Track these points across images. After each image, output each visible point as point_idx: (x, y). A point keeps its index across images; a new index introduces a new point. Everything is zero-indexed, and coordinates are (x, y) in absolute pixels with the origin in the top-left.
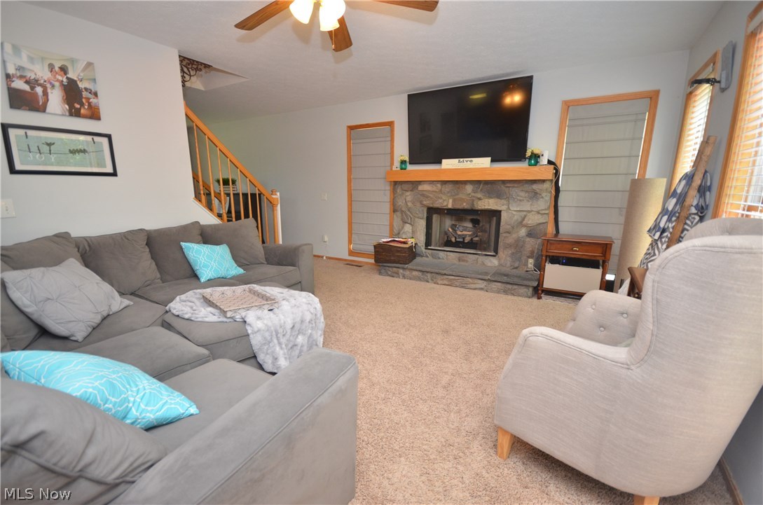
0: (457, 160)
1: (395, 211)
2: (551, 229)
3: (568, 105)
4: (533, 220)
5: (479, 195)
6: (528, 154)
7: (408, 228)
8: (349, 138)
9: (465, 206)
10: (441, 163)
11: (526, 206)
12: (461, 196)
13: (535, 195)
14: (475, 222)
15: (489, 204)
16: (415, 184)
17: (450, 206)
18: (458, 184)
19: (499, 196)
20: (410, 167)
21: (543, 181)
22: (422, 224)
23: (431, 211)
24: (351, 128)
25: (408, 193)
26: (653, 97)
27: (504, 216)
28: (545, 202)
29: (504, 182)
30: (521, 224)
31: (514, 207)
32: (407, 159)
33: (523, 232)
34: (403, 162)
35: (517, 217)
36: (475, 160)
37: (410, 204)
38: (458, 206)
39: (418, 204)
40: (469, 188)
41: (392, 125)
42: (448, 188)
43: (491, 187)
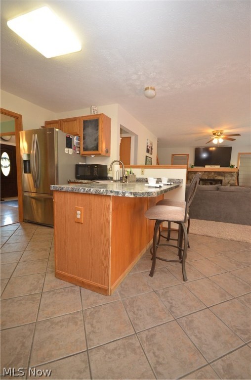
0: (210, 166)
1: (188, 180)
2: (236, 184)
3: (240, 154)
4: (232, 182)
5: (216, 176)
6: (231, 165)
8: (172, 157)
9: (212, 178)
10: (204, 166)
11: (230, 178)
12: (210, 175)
13: (232, 176)
15: (220, 178)
16: (195, 172)
17: (207, 178)
18: (210, 172)
19: (222, 176)
20: (194, 167)
21: (234, 172)
23: (201, 180)
24: (173, 155)
25: (193, 174)
27: (223, 181)
28: (235, 178)
29: (223, 172)
30: (228, 183)
31: (226, 179)
32: (193, 165)
34: (193, 166)
35: (227, 181)
36: (215, 166)
38: (209, 178)
40: (213, 173)
41: (188, 155)
42: (206, 173)
43: (219, 173)
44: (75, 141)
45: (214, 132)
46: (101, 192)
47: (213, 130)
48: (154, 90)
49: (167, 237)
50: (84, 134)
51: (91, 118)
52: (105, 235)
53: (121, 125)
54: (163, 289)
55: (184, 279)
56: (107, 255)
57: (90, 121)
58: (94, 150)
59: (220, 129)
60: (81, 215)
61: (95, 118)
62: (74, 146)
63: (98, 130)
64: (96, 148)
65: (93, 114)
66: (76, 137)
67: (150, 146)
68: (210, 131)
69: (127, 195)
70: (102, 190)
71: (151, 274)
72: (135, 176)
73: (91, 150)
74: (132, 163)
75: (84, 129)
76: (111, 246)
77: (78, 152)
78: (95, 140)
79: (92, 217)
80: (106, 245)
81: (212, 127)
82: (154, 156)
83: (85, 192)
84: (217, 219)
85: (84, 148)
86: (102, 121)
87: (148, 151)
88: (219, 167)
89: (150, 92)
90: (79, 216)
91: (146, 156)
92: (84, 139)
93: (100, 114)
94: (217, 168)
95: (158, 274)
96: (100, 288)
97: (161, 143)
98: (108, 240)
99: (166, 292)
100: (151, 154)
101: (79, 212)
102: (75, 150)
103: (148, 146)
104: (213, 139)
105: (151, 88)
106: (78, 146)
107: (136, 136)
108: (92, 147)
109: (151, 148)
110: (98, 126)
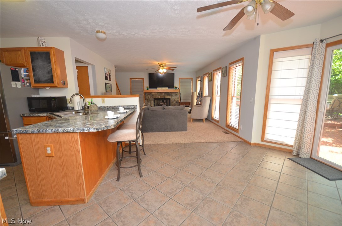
0: (160, 88)
1: (145, 99)
2: (180, 101)
3: (180, 79)
4: (177, 100)
5: (166, 95)
6: (175, 87)
7: (149, 103)
8: (130, 81)
9: (163, 97)
10: (157, 88)
11: (175, 97)
12: (162, 95)
13: (176, 95)
14: (163, 101)
15: (168, 97)
16: (150, 93)
17: (159, 98)
18: (161, 93)
19: (170, 95)
20: (149, 89)
21: (178, 92)
22: (153, 102)
23: (155, 99)
24: (131, 79)
25: (149, 95)
26: (192, 79)
27: (171, 99)
28: (178, 96)
29: (170, 92)
30: (174, 100)
31: (173, 97)
32: (149, 87)
33: (175, 102)
34: (148, 88)
35: (174, 99)
36: (165, 88)
37: (149, 98)
38: (161, 98)
39: (152, 98)
40: (163, 94)
41: (143, 79)
42: (159, 94)
43: (168, 94)
44: (23, 73)
45: (160, 64)
46: (69, 130)
47: (159, 63)
48: (105, 33)
49: (129, 151)
50: (32, 66)
51: (40, 50)
52: (77, 161)
53: (75, 58)
54: (127, 186)
55: (141, 176)
56: (80, 175)
57: (39, 53)
58: (48, 83)
59: (163, 62)
60: (51, 150)
61: (45, 50)
62: (23, 78)
63: (50, 62)
64: (51, 81)
65: (42, 46)
66: (23, 69)
67: (108, 73)
68: (157, 63)
69: (92, 130)
70: (69, 129)
71: (118, 180)
72: (97, 105)
73: (44, 82)
74: (92, 93)
75: (32, 61)
76: (83, 168)
77: (28, 85)
78: (48, 73)
79: (63, 150)
80: (78, 168)
81: (158, 61)
82: (113, 82)
83: (53, 132)
84: (165, 130)
85: (35, 81)
86: (54, 55)
87: (106, 78)
88: (167, 88)
89: (101, 35)
90: (49, 152)
91: (106, 83)
92: (34, 70)
93: (51, 48)
94: (165, 89)
95: (123, 178)
96: (77, 200)
97: (118, 69)
98: (80, 164)
99: (129, 188)
100: (110, 80)
101: (49, 149)
102: (24, 82)
103: (106, 74)
104: (160, 69)
105: (102, 32)
106: (28, 78)
107: (93, 66)
108: (45, 79)
109: (110, 76)
110: (50, 59)
